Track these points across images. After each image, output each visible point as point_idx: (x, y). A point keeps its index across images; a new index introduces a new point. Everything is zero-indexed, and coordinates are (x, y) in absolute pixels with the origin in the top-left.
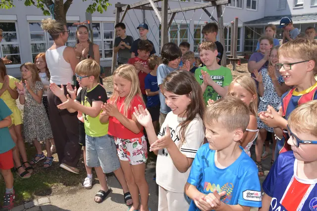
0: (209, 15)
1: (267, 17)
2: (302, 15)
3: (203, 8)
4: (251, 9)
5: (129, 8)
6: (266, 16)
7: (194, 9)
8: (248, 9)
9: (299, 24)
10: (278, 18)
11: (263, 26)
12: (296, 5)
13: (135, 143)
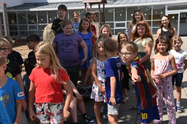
2: (57, 3)
10: (36, 5)
11: (25, 12)
13: (59, 105)
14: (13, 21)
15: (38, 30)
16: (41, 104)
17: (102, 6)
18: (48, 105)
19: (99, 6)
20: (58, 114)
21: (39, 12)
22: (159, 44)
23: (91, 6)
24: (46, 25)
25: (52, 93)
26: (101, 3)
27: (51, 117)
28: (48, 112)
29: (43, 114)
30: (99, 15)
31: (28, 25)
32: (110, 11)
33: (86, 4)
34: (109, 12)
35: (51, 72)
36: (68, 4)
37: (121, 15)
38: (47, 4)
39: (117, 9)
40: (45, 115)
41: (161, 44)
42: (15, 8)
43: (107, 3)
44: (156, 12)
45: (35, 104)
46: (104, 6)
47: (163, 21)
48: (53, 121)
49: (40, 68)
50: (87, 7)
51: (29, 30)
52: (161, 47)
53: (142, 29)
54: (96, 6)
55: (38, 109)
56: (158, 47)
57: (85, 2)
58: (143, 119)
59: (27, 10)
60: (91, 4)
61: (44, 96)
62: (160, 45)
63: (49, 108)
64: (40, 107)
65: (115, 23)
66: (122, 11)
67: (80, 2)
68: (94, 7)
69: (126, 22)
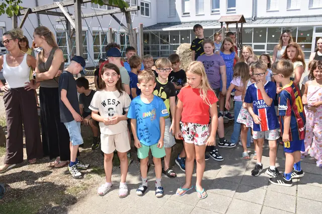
0: (119, 22)
1: (159, 24)
2: (190, 22)
3: (111, 14)
4: (145, 16)
5: (30, 11)
6: (158, 22)
7: (102, 15)
8: (142, 16)
9: (190, 30)
10: (169, 24)
11: (158, 32)
12: (184, 14)
13: (204, 126)
14: (146, 42)
15: (169, 50)
16: (187, 124)
17: (239, 26)
18: (194, 125)
19: (237, 26)
20: (203, 136)
21: (171, 31)
22: (316, 70)
23: (227, 25)
24: (178, 46)
25: (200, 113)
26: (239, 22)
27: (195, 138)
28: (193, 133)
29: (188, 133)
30: (237, 36)
31: (160, 45)
32: (247, 31)
33: (222, 23)
34: (246, 33)
35: (200, 92)
36: (202, 23)
37: (260, 36)
38: (180, 23)
39: (256, 29)
40: (190, 135)
41: (319, 70)
42: (149, 27)
43: (245, 22)
44: (302, 34)
45: (181, 123)
46: (242, 26)
47: (319, 44)
48: (196, 141)
49: (189, 87)
50: (223, 26)
51: (160, 50)
52: (319, 73)
53: (293, 51)
54: (233, 26)
55: (184, 128)
56: (315, 73)
57: (221, 21)
58: (285, 147)
59: (160, 30)
60: (228, 23)
61: (191, 116)
62: (317, 72)
63: (195, 128)
64: (186, 126)
65: (254, 44)
66: (261, 31)
67: (215, 21)
68: (230, 26)
69: (265, 44)
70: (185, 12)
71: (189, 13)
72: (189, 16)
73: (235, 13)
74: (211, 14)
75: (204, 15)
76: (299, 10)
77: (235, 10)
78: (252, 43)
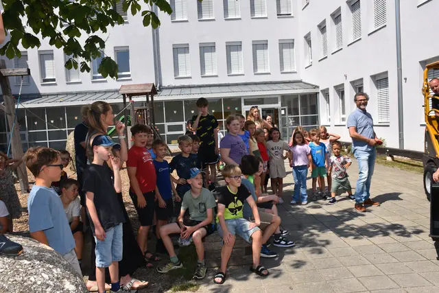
2: (58, 95)
12: (45, 80)
15: (27, 141)
19: (148, 99)
23: (130, 99)
26: (150, 93)
30: (148, 113)
33: (124, 95)
37: (175, 112)
39: (166, 103)
44: (229, 108)
46: (152, 98)
57: (122, 92)
60: (130, 95)
65: (167, 124)
67: (99, 92)
69: (183, 123)
70: (47, 78)
71: (54, 80)
72: (55, 84)
73: (131, 80)
74: (93, 82)
75: (81, 83)
76: (217, 76)
77: (129, 76)
78: (165, 123)
